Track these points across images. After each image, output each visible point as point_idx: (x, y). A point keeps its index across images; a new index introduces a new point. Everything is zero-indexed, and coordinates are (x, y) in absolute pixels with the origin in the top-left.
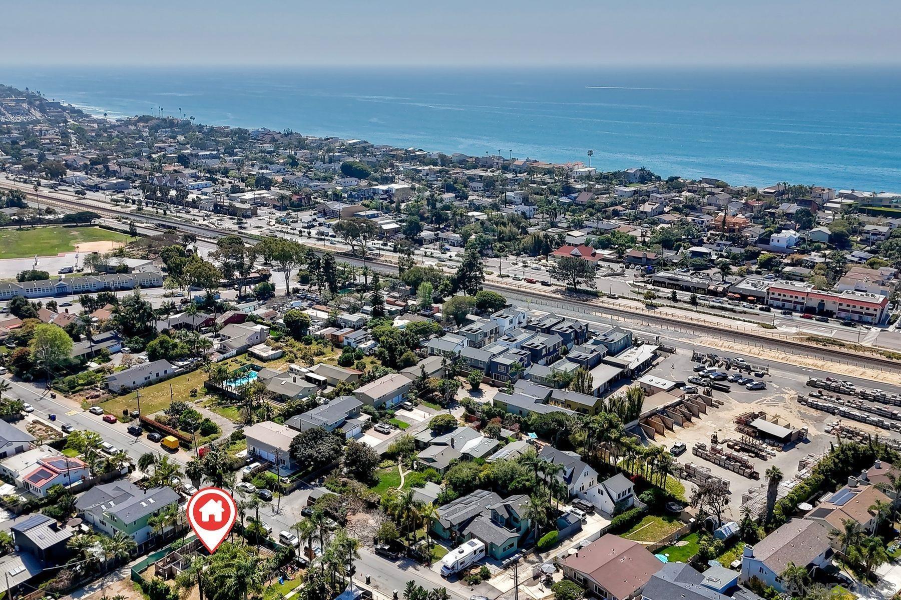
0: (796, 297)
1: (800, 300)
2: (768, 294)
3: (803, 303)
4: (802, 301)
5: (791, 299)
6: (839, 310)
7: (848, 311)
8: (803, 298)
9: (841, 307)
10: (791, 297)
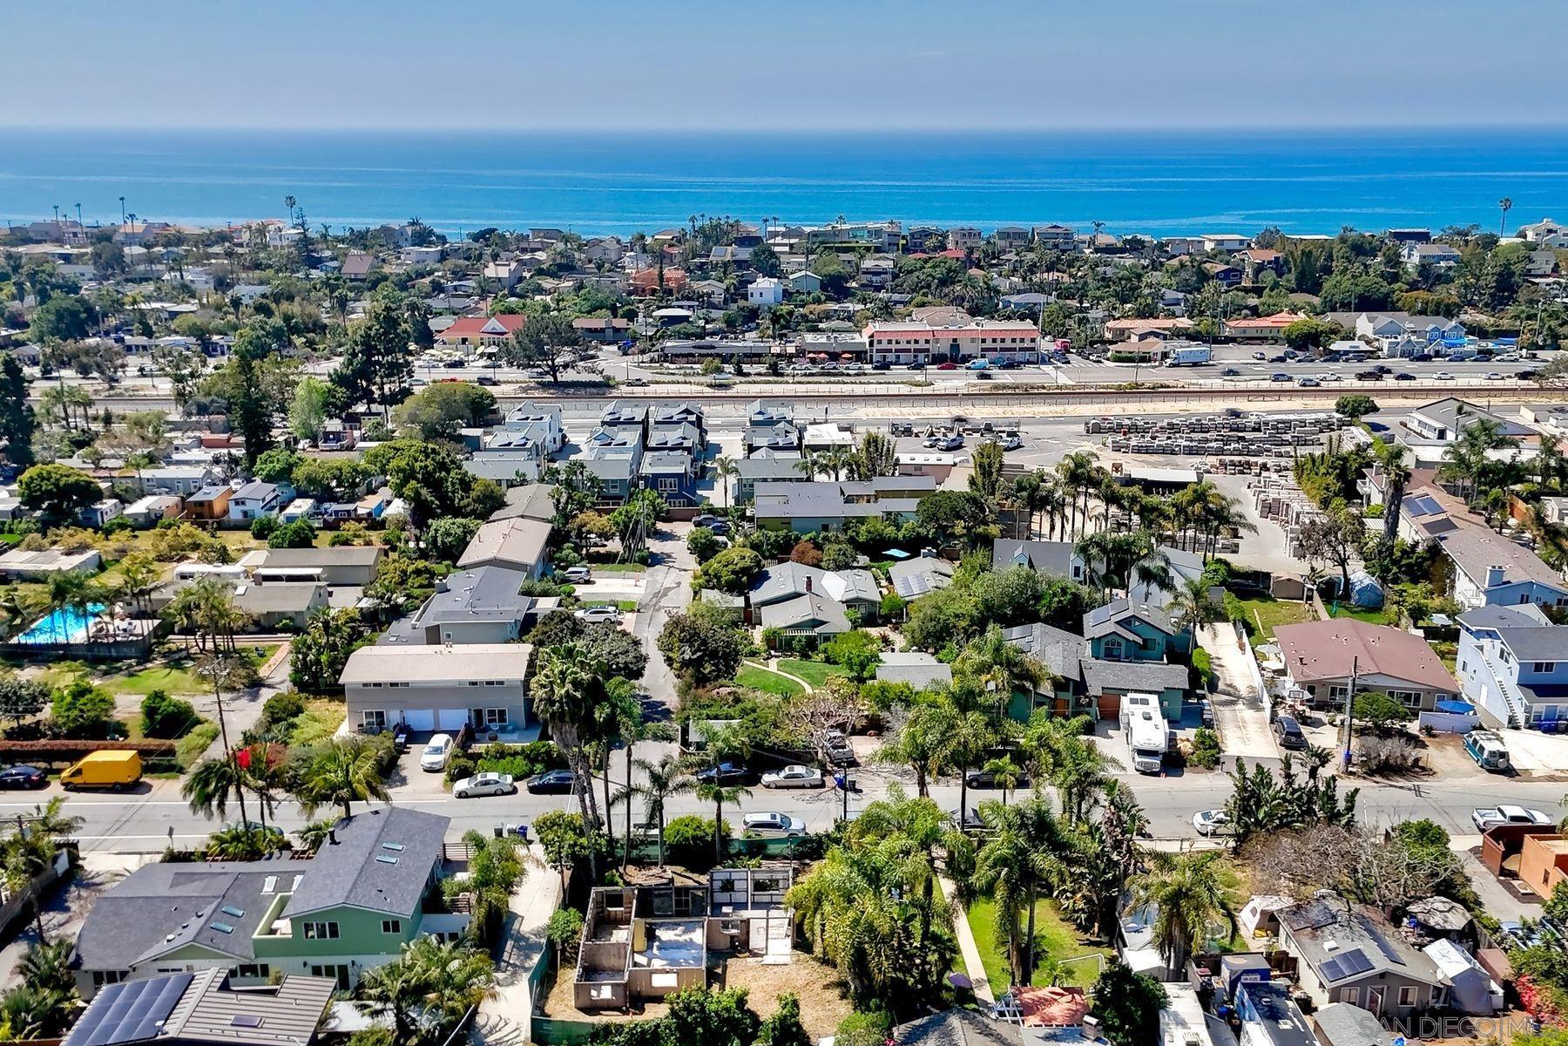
0: (916, 342)
1: (922, 345)
2: (871, 343)
3: (927, 350)
4: (927, 346)
5: (908, 346)
6: (983, 350)
7: (995, 350)
8: (927, 342)
9: (984, 346)
10: (909, 342)
